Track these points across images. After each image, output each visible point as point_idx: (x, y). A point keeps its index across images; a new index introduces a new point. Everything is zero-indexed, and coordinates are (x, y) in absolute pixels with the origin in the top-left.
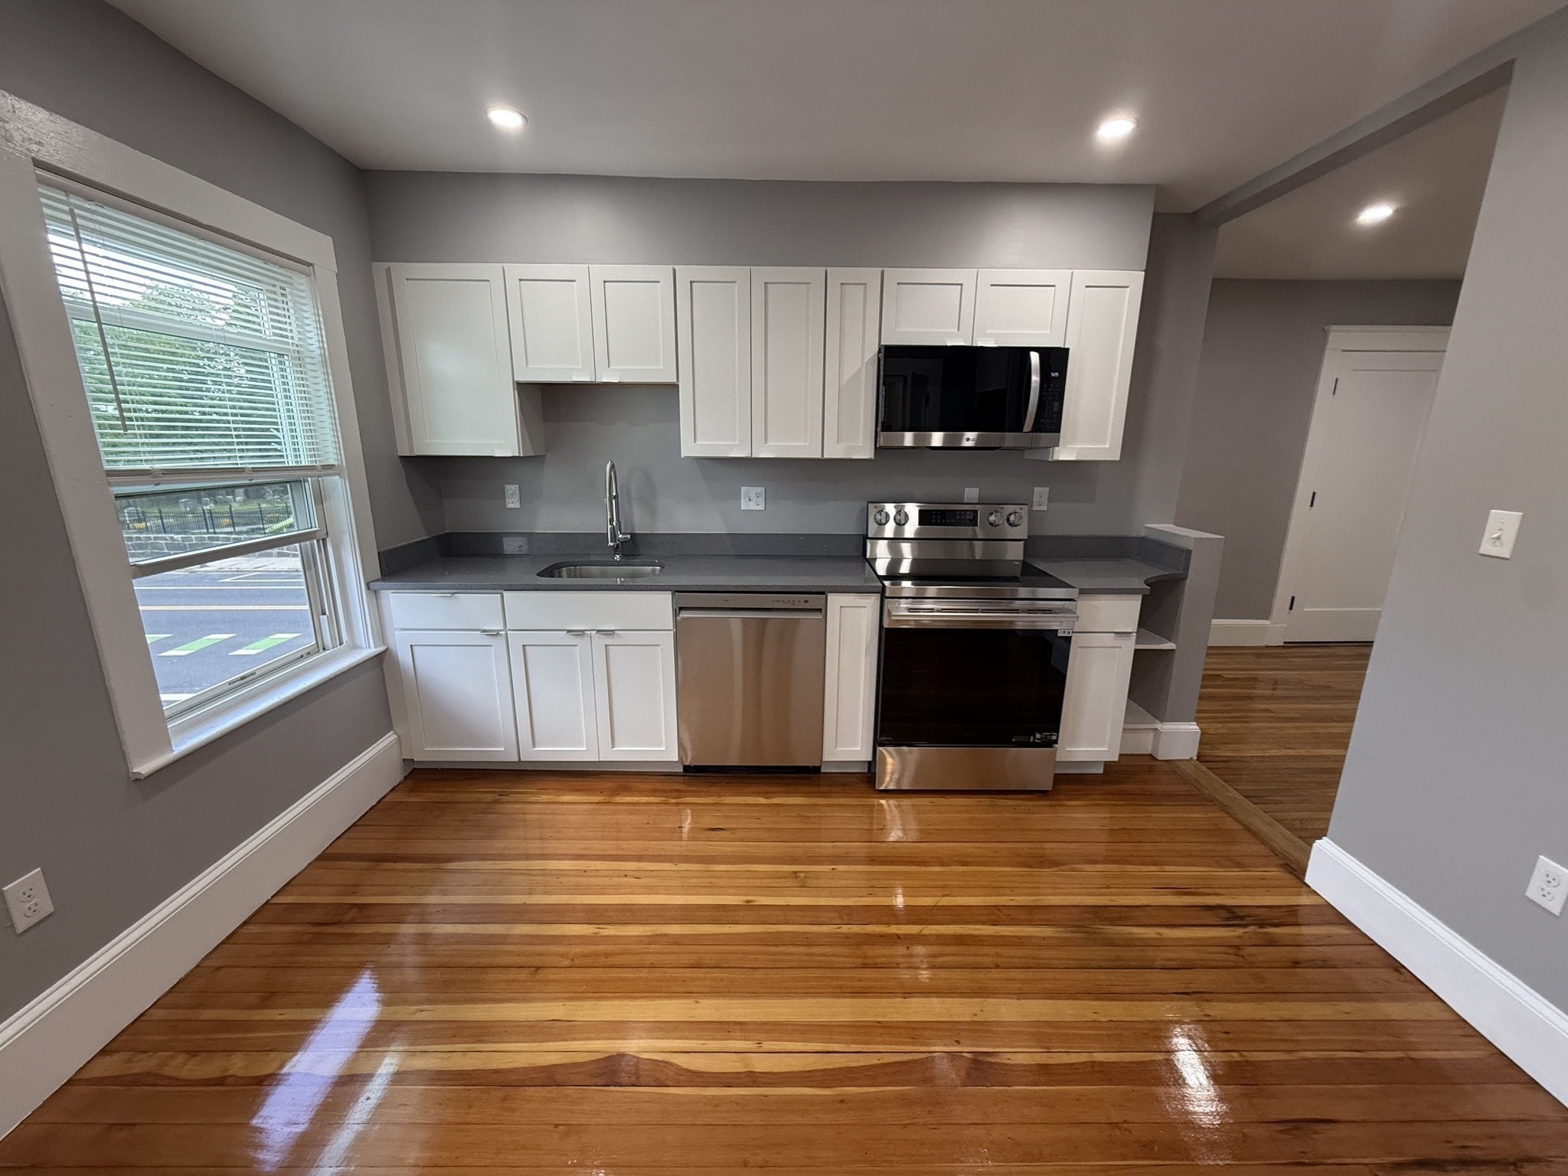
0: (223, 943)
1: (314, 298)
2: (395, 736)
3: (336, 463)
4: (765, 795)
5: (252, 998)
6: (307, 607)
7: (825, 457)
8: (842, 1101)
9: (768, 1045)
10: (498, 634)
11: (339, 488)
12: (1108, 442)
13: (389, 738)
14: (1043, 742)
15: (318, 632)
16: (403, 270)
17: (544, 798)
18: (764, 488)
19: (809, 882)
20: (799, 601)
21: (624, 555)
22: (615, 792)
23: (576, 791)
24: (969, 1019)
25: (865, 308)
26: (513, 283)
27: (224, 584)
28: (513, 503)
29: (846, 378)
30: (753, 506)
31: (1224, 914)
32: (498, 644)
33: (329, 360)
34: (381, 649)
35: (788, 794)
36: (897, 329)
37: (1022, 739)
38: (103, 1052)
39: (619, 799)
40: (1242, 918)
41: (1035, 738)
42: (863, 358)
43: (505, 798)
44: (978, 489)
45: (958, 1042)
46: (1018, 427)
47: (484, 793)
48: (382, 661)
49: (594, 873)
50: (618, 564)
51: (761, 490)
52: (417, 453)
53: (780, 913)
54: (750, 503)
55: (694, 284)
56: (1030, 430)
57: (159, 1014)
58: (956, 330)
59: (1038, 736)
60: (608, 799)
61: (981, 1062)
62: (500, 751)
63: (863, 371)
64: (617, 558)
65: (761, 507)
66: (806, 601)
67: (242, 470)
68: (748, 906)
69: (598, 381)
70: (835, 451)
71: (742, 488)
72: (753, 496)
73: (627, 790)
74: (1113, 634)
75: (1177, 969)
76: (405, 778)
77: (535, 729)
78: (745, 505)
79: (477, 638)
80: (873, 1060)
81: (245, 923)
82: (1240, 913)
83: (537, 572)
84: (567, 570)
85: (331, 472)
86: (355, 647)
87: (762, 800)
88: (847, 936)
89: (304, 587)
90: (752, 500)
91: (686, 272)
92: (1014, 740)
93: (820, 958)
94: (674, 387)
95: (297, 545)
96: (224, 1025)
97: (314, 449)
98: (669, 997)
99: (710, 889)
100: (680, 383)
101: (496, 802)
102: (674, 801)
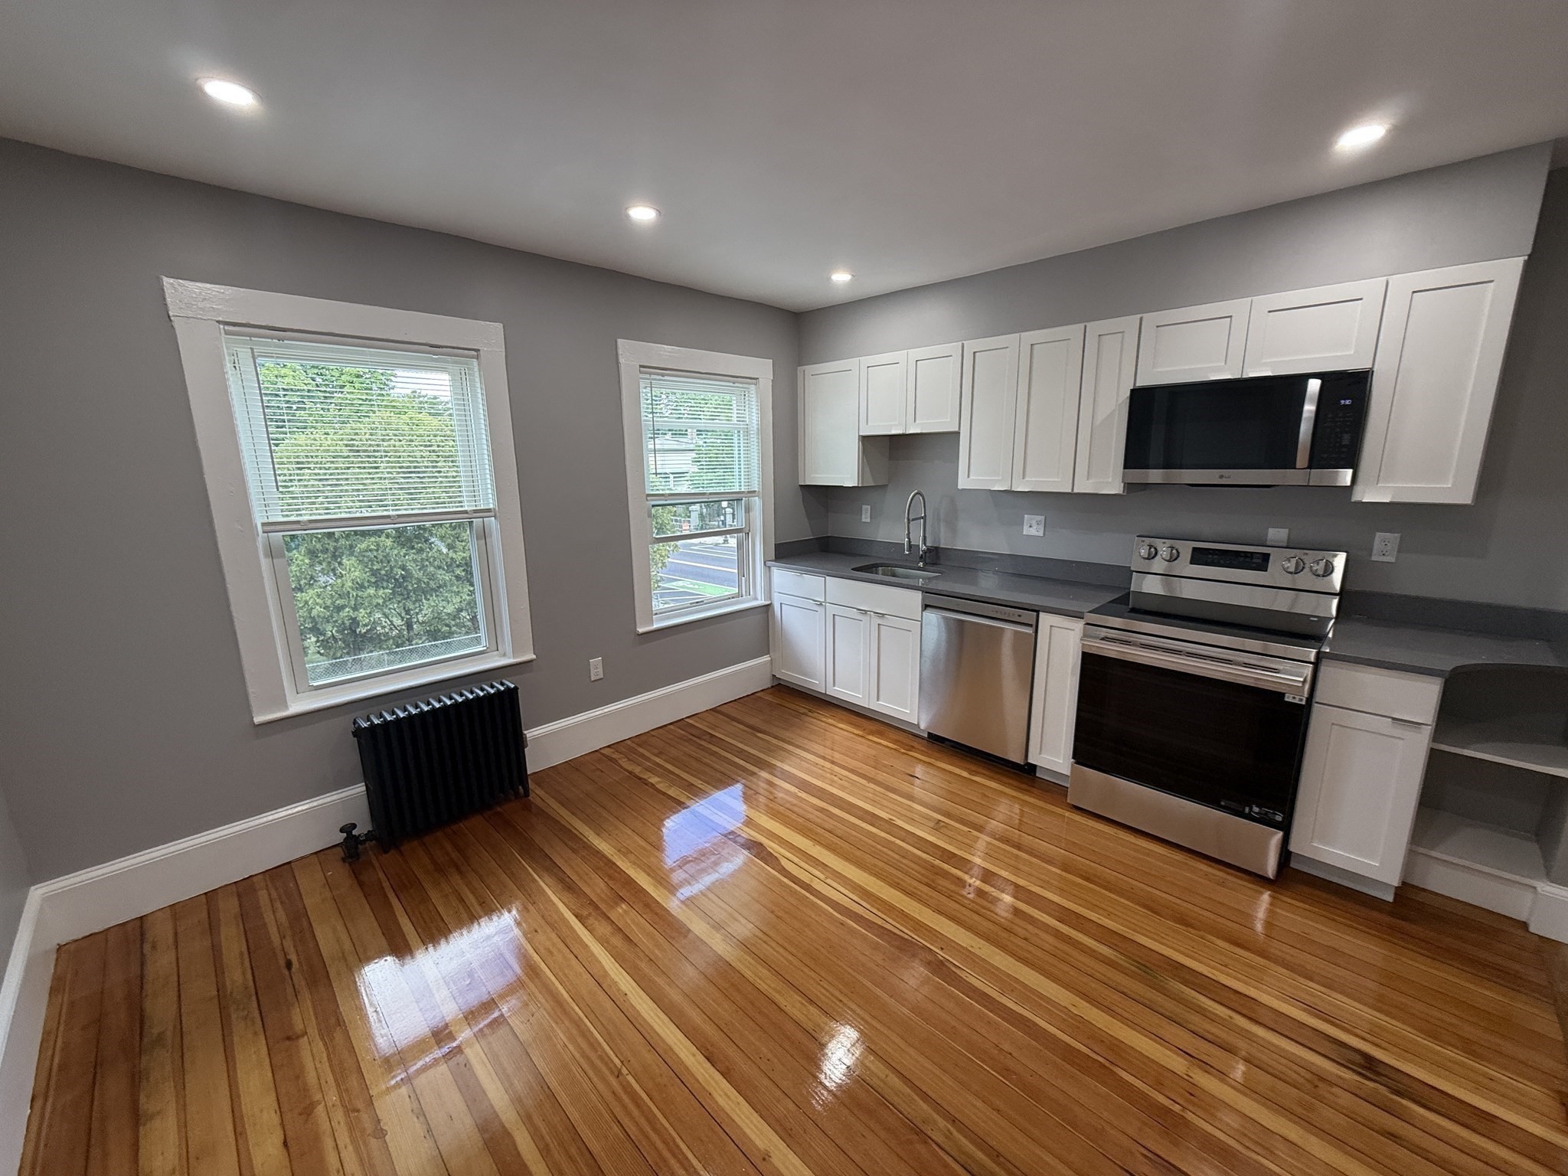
0: (660, 728)
1: (757, 397)
2: (769, 659)
3: (757, 490)
4: (971, 772)
5: (656, 751)
6: (736, 571)
7: (1076, 491)
8: (842, 924)
9: (829, 881)
10: (821, 604)
11: (757, 502)
12: (1451, 481)
13: (766, 658)
14: (1261, 818)
15: (740, 586)
16: (810, 369)
17: (830, 721)
18: (1043, 517)
19: (944, 830)
20: (1014, 615)
21: (925, 564)
22: (872, 733)
23: (851, 724)
24: (965, 945)
25: (1121, 355)
26: (864, 369)
27: (691, 550)
28: (866, 518)
29: (1098, 422)
30: (1033, 532)
31: (1358, 1058)
32: (821, 610)
33: (761, 431)
34: (768, 602)
35: (991, 778)
36: (1155, 370)
37: (1233, 805)
38: (609, 746)
39: (871, 737)
40: (1378, 1074)
41: (1251, 810)
42: (1117, 400)
43: (810, 714)
44: (1287, 530)
45: (942, 949)
46: (1290, 464)
47: (802, 707)
48: (767, 608)
49: (820, 767)
50: (919, 569)
51: (1042, 518)
52: (808, 483)
53: (904, 834)
54: (1031, 529)
55: (977, 354)
56: (1306, 466)
57: (629, 742)
58: (1223, 364)
59: (1256, 809)
60: (864, 735)
61: (944, 965)
62: (817, 683)
63: (1117, 412)
64: (921, 564)
65: (1041, 534)
66: (1020, 616)
67: (704, 494)
68: (889, 822)
69: (907, 432)
70: (1083, 487)
71: (1026, 516)
72: (1034, 523)
73: (881, 734)
74: (1390, 720)
75: (1210, 1042)
76: (772, 687)
77: (836, 676)
78: (1026, 531)
79: (810, 604)
80: (879, 922)
81: (671, 724)
82: (1381, 1069)
83: (852, 567)
84: (882, 570)
85: (754, 495)
86: (756, 599)
87: (965, 774)
88: (933, 866)
89: (736, 558)
90: (1033, 527)
91: (971, 345)
92: (1223, 803)
93: (903, 866)
94: (958, 433)
95: (736, 535)
96: (642, 756)
97: (748, 483)
98: (803, 836)
99: (874, 802)
100: (961, 432)
101: (803, 714)
102: (903, 751)
